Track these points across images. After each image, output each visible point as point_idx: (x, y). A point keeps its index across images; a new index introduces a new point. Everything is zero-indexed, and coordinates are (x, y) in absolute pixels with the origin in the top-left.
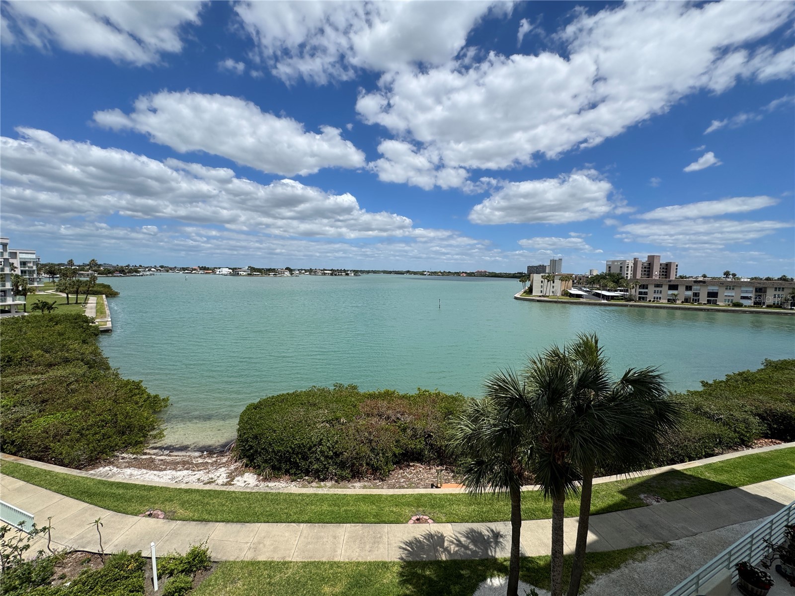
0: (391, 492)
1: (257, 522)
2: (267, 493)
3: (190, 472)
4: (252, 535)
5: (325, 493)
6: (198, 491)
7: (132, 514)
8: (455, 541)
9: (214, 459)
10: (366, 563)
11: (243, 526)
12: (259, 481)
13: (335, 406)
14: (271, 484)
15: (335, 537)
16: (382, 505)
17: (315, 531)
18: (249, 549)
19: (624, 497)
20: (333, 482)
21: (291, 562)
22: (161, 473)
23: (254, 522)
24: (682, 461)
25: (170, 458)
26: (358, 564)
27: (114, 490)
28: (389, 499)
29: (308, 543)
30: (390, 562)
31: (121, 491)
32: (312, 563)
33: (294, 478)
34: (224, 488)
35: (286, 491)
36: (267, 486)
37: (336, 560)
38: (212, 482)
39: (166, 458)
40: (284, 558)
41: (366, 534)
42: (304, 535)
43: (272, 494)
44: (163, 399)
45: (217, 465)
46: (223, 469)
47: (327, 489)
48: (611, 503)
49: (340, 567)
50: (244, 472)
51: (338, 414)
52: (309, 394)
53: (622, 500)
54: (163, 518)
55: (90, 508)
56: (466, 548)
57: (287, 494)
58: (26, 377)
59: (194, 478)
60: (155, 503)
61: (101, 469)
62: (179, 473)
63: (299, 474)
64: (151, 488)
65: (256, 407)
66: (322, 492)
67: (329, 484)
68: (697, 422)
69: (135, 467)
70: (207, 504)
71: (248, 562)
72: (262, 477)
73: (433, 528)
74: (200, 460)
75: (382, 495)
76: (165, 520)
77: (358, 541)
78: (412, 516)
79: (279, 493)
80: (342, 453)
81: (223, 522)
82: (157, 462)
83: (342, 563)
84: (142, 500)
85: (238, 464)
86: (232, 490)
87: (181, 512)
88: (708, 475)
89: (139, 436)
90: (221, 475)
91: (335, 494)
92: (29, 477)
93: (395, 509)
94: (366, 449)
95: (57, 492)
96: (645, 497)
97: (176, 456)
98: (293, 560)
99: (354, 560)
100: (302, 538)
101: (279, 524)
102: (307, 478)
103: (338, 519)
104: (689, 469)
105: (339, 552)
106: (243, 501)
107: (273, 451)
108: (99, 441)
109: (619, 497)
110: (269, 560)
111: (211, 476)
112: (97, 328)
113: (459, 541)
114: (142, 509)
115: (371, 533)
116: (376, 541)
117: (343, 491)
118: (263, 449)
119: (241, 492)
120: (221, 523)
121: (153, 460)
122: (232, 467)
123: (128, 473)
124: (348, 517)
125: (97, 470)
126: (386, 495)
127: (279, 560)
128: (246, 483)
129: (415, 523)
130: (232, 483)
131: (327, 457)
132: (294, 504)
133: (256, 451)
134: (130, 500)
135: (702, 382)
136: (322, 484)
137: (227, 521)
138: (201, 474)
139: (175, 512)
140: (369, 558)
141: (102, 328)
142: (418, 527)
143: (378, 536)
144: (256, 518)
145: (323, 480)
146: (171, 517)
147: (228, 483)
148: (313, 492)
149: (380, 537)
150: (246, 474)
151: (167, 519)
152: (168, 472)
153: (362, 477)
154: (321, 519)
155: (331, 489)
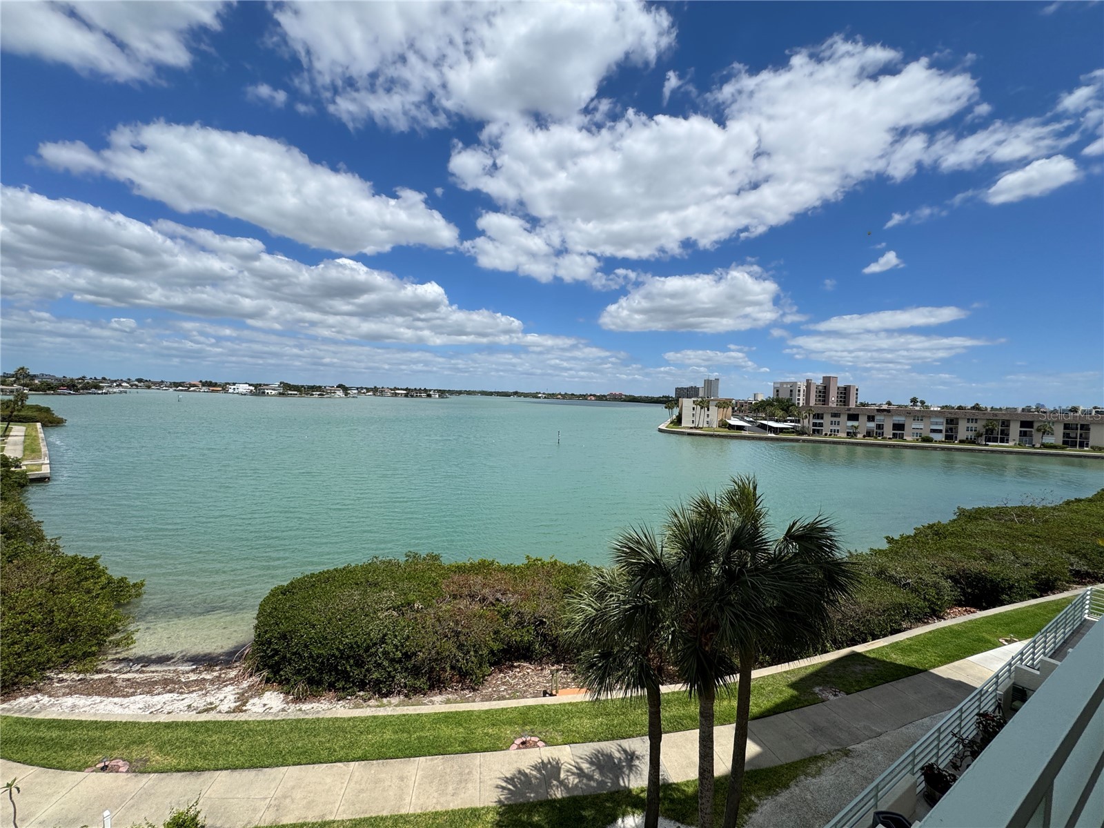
0: (486, 706)
1: (282, 765)
2: (298, 721)
3: (175, 695)
4: (273, 786)
5: (389, 714)
6: (187, 724)
7: (72, 769)
8: (575, 770)
9: (216, 674)
10: (447, 812)
11: (260, 772)
12: (287, 703)
13: (406, 585)
14: (306, 707)
15: (402, 779)
16: (472, 726)
17: (373, 772)
18: (268, 808)
19: (795, 693)
20: (402, 697)
21: (334, 822)
22: (125, 701)
23: (277, 766)
24: (865, 641)
25: (142, 675)
26: (436, 815)
27: (44, 733)
28: (483, 716)
29: (362, 791)
30: (483, 808)
31: (55, 734)
32: (365, 820)
33: (343, 694)
34: (229, 717)
35: (328, 715)
36: (300, 710)
37: (403, 812)
38: (212, 709)
39: (136, 675)
40: (323, 816)
41: (448, 770)
42: (355, 779)
43: (307, 721)
44: (135, 585)
45: (220, 682)
46: (231, 688)
47: (393, 708)
48: (778, 701)
49: (409, 821)
50: (264, 691)
51: (411, 597)
52: (366, 569)
53: (792, 696)
54: (127, 772)
56: (590, 778)
57: (329, 720)
59: (182, 705)
60: (113, 748)
61: (21, 699)
62: (157, 698)
63: (350, 688)
64: (108, 726)
65: (284, 591)
66: (385, 714)
67: (395, 700)
68: (881, 589)
69: (81, 694)
70: (202, 743)
72: (291, 697)
73: (544, 753)
74: (193, 677)
75: (473, 711)
76: (129, 775)
77: (436, 781)
78: (515, 738)
79: (318, 719)
80: (415, 654)
81: (226, 769)
82: (120, 683)
83: (412, 815)
84: (92, 745)
85: (255, 679)
86: (243, 719)
87: (157, 759)
88: (894, 656)
89: (90, 643)
90: (226, 698)
91: (404, 715)
93: (490, 731)
94: (450, 646)
96: (820, 690)
97: (153, 672)
98: (337, 819)
99: (431, 809)
100: (352, 784)
101: (316, 766)
102: (361, 693)
103: (407, 752)
104: (873, 650)
105: (407, 800)
106: (261, 735)
107: (311, 656)
108: (19, 655)
109: (789, 693)
110: (300, 821)
111: (209, 699)
112: (24, 474)
113: (580, 769)
114: (91, 759)
115: (456, 767)
116: (463, 779)
117: (415, 710)
118: (294, 654)
119: (258, 722)
120: (225, 772)
121: (112, 681)
122: (245, 684)
123: (69, 704)
124: (423, 747)
125: (14, 703)
126: (479, 711)
127: (315, 821)
128: (267, 707)
129: (519, 748)
130: (244, 708)
131: (392, 661)
132: (341, 734)
133: (284, 657)
134: (70, 747)
135: (887, 538)
136: (385, 700)
137: (234, 768)
138: (195, 699)
139: (146, 761)
140: (451, 805)
141: (32, 474)
142: (524, 754)
143: (466, 771)
144: (281, 759)
145: (386, 696)
146: (139, 768)
147: (238, 710)
148: (371, 714)
149: (469, 773)
150: (267, 694)
151: (134, 772)
152: (138, 698)
153: (444, 687)
154: (382, 753)
155: (398, 708)
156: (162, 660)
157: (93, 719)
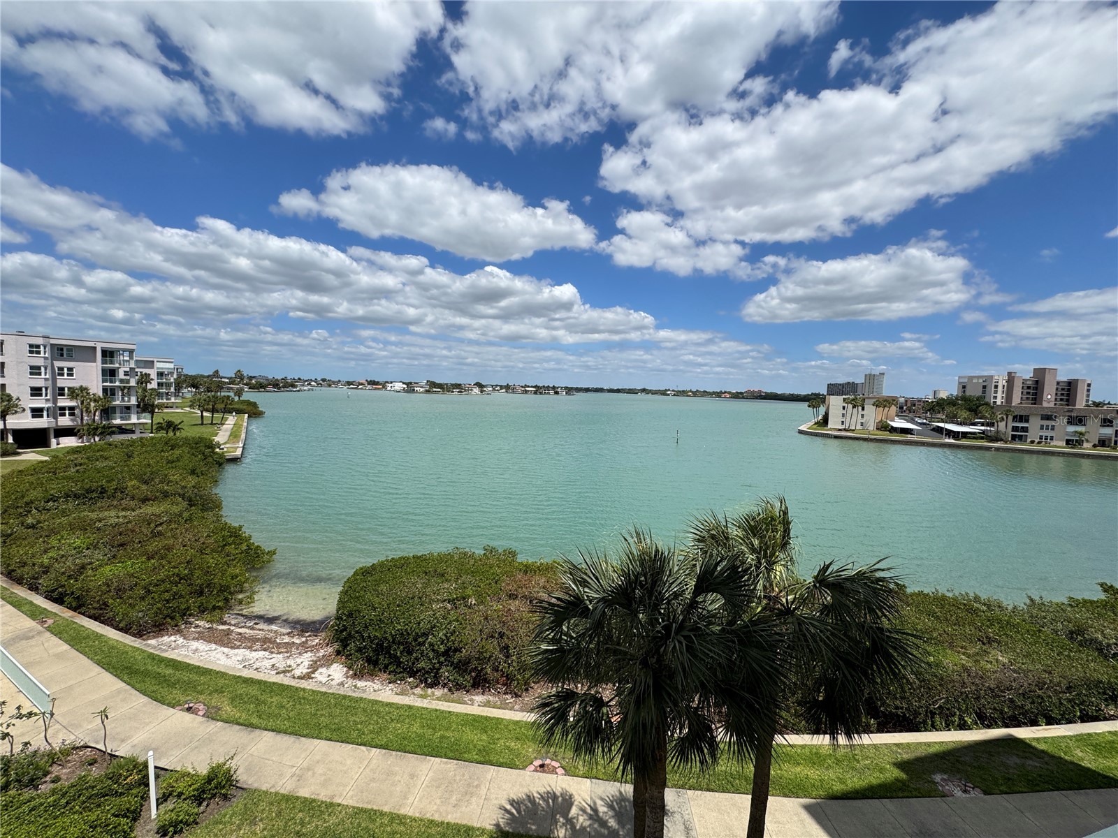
1: (316, 738)
2: (347, 697)
3: (266, 654)
4: (303, 755)
5: (425, 706)
6: (259, 682)
7: (169, 704)
8: (589, 810)
9: (304, 639)
10: (442, 823)
11: (297, 741)
12: (347, 677)
13: (469, 578)
14: (360, 684)
15: (412, 776)
16: (497, 736)
17: (389, 762)
18: (292, 776)
19: (903, 776)
20: (446, 690)
21: (339, 805)
22: (232, 652)
23: (312, 737)
24: (1034, 723)
25: (251, 632)
26: (431, 823)
27: (162, 669)
28: (511, 727)
29: (373, 780)
30: (478, 829)
31: (169, 671)
32: (365, 811)
33: (394, 678)
34: (293, 683)
35: (373, 697)
36: (355, 686)
37: (402, 812)
38: (289, 671)
39: (247, 631)
40: (333, 796)
41: (458, 778)
42: (371, 767)
43: (353, 699)
44: (268, 552)
45: (304, 647)
46: (309, 654)
48: (875, 782)
49: (401, 823)
50: (333, 662)
51: (469, 592)
53: (897, 780)
54: (203, 716)
55: (125, 690)
56: (603, 824)
57: (370, 701)
58: (113, 513)
59: (268, 663)
60: (201, 693)
61: (166, 638)
62: (254, 654)
63: (401, 672)
64: (206, 672)
65: (366, 572)
66: (421, 705)
67: (438, 692)
68: (1069, 656)
69: (204, 640)
70: (263, 702)
71: (283, 796)
72: (351, 672)
73: (559, 782)
75: (502, 719)
76: (204, 719)
77: (443, 787)
78: (536, 758)
79: (362, 699)
80: (459, 650)
81: (273, 731)
82: (233, 636)
83: (410, 817)
84: (189, 687)
85: (330, 650)
86: (302, 687)
87: (227, 709)
88: (1080, 754)
89: (218, 599)
90: (302, 663)
91: (436, 710)
92: (77, 640)
93: (513, 744)
94: (493, 647)
95: (98, 663)
96: (943, 779)
97: (260, 630)
98: (343, 803)
99: (428, 816)
100: (367, 770)
101: (344, 745)
102: (410, 680)
103: (425, 750)
104: (1045, 740)
105: (410, 801)
107: (369, 637)
108: (168, 601)
109: (894, 773)
110: (312, 797)
111: (290, 662)
112: (222, 455)
113: (595, 810)
114: (183, 699)
115: (467, 777)
116: (470, 791)
117: (450, 707)
118: (357, 632)
119: (313, 691)
120: (270, 733)
121: (229, 633)
122: (321, 653)
123: (194, 648)
124: (442, 748)
125: (160, 639)
126: (510, 721)
127: (324, 800)
128: (331, 677)
129: (536, 770)
130: (313, 675)
131: (438, 654)
132: (375, 718)
133: (350, 634)
134: (172, 685)
135: (1102, 585)
136: (430, 691)
137: (278, 731)
138: (279, 660)
139: (219, 709)
140: (449, 816)
141: (229, 456)
143: (475, 784)
144: (315, 731)
145: (432, 686)
146: (213, 715)
147: (307, 677)
148: (409, 703)
149: (477, 786)
150: (335, 665)
151: (208, 717)
152: (241, 651)
153: (488, 687)
154: (403, 746)
155: (434, 702)
156: (271, 620)
157: (198, 664)
